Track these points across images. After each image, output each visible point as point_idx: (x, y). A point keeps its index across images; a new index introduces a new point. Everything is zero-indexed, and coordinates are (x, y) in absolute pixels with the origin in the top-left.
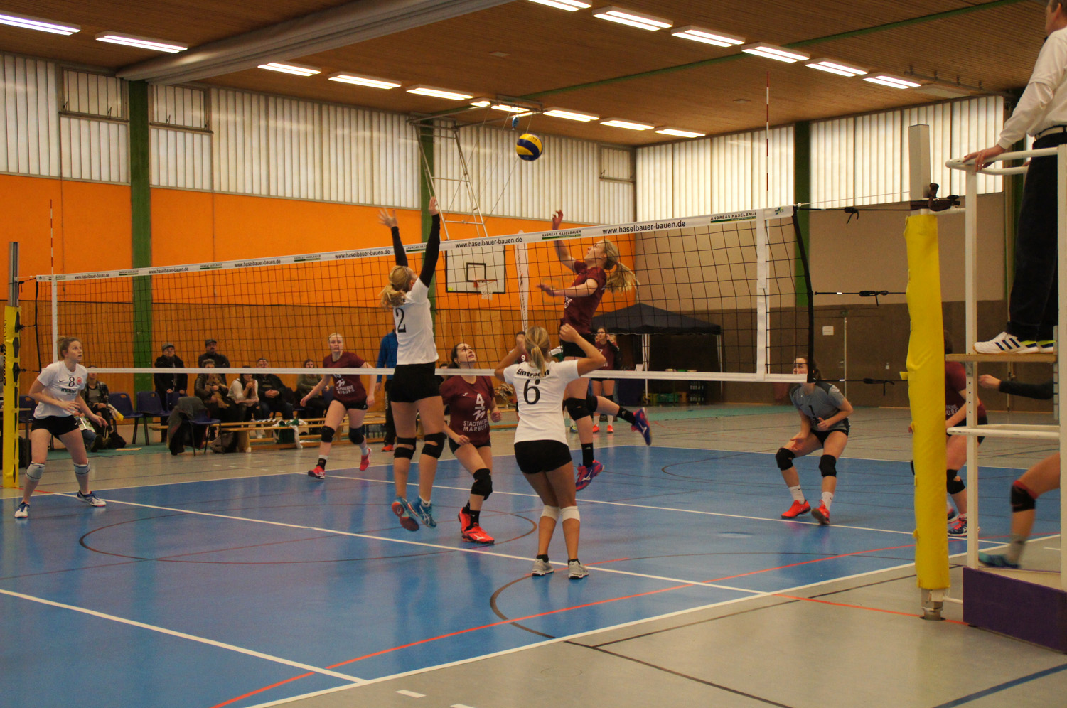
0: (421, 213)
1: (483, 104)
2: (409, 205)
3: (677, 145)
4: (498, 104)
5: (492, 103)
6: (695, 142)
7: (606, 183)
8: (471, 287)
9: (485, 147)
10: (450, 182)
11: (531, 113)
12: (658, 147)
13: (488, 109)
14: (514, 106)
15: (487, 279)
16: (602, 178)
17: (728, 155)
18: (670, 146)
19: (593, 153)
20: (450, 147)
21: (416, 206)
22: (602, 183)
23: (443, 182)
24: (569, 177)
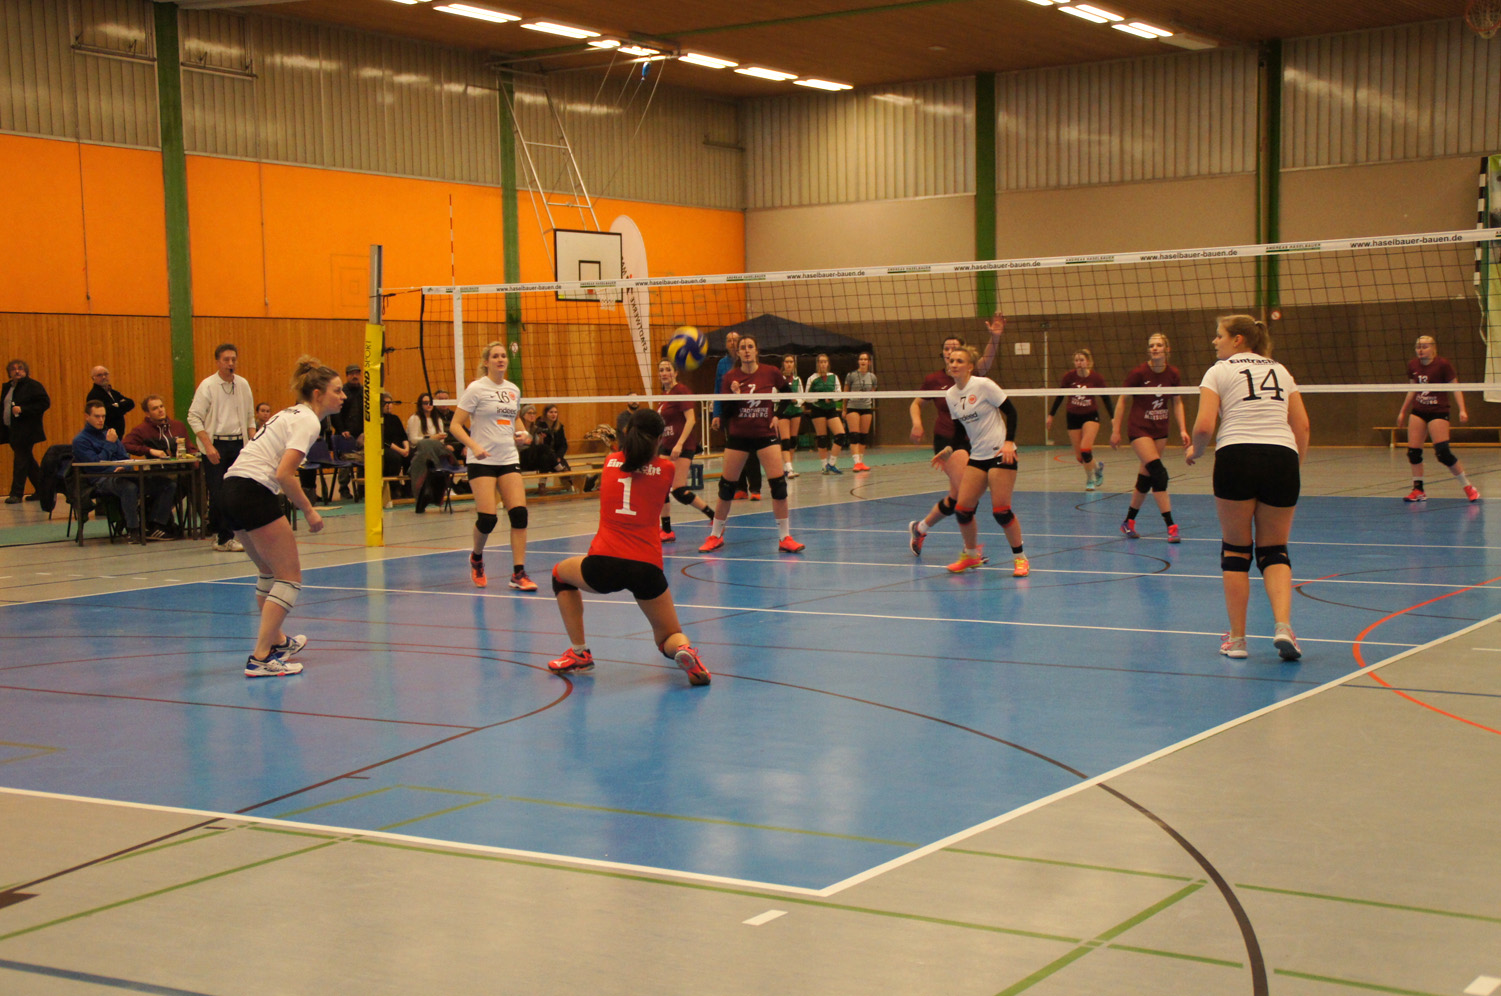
1: (609, 44)
4: (630, 45)
5: (623, 44)
11: (662, 58)
13: (613, 52)
14: (647, 47)
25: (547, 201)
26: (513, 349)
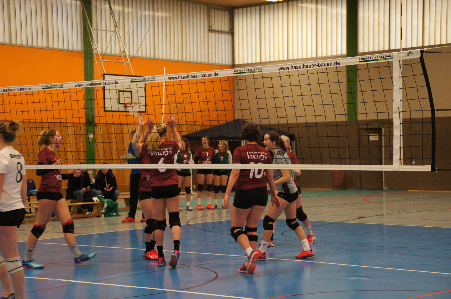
0: (83, 54)
2: (75, 49)
3: (263, 7)
6: (276, 5)
7: (213, 34)
8: (122, 108)
9: (128, 7)
10: (104, 32)
12: (249, 9)
15: (133, 102)
16: (210, 30)
17: (300, 14)
18: (258, 8)
19: (204, 12)
20: (103, 6)
21: (80, 49)
22: (210, 34)
23: (99, 32)
24: (188, 29)
25: (102, 60)
26: (90, 137)
